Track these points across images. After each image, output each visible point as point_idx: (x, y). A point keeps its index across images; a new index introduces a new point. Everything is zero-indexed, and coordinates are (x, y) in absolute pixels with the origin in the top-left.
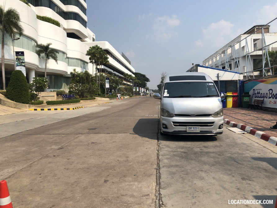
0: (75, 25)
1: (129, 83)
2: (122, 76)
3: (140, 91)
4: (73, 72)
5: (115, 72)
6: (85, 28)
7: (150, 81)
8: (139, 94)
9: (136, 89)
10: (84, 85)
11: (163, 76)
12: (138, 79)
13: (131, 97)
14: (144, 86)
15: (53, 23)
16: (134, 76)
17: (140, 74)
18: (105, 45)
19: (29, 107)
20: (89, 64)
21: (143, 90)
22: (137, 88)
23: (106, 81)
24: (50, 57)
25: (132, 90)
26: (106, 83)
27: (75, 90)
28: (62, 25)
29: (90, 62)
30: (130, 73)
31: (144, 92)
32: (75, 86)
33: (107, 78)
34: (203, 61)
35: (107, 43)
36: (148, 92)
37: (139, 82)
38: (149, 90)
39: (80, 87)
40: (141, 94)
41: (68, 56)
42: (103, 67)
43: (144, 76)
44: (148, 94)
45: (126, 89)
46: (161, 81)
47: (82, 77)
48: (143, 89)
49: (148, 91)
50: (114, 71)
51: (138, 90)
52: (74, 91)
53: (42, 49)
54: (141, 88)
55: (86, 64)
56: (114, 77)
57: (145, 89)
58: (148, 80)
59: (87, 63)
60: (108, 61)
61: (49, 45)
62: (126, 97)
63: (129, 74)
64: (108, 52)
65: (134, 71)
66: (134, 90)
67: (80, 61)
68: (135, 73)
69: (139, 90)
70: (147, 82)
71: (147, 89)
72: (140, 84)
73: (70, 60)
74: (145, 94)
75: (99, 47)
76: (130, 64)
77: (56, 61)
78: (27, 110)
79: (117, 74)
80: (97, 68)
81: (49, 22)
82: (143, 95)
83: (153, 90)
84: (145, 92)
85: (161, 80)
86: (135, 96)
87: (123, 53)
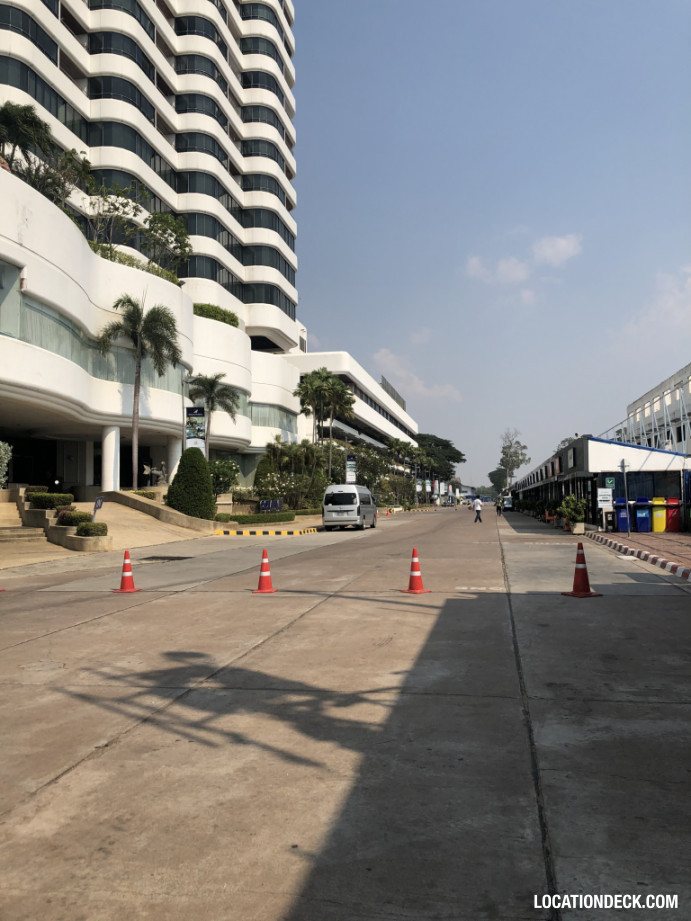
0: (267, 316)
1: (401, 468)
2: (381, 446)
3: (436, 492)
4: (273, 441)
5: (363, 437)
6: (292, 321)
7: (464, 460)
8: (432, 501)
9: (424, 486)
10: (298, 475)
11: (508, 444)
12: (428, 455)
13: (409, 509)
14: (446, 475)
15: (224, 320)
16: (415, 444)
17: (433, 439)
18: (342, 362)
19: (215, 526)
20: (299, 417)
21: (442, 488)
22: (428, 481)
23: (349, 463)
24: (218, 407)
25: (411, 487)
26: (348, 470)
27: (281, 488)
28: (242, 321)
29: (302, 412)
30: (404, 438)
31: (446, 494)
32: (278, 478)
33: (351, 457)
34: (629, 406)
35: (345, 355)
36: (458, 495)
37: (430, 463)
38: (463, 489)
39: (291, 482)
40: (438, 502)
41: (253, 398)
42: (336, 424)
43: (446, 445)
44: (458, 501)
45: (393, 485)
46: (502, 460)
47: (296, 455)
48: (442, 484)
49: (457, 490)
50: (361, 431)
51: (428, 489)
52: (276, 491)
53: (201, 388)
54: (437, 482)
55: (291, 416)
56: (367, 452)
57: (451, 487)
58: (458, 457)
59: (295, 414)
60: (351, 409)
61: (218, 377)
62: (396, 510)
63: (401, 440)
64: (346, 380)
65: (415, 428)
66: (419, 488)
67: (277, 411)
68: (420, 435)
69: (432, 488)
70: (455, 464)
71: (456, 485)
72: (433, 470)
73: (254, 408)
74: (451, 501)
75: (330, 373)
76: (404, 409)
77: (233, 416)
78: (211, 532)
79: (368, 440)
80: (319, 427)
81: (214, 317)
82: (444, 505)
83: (473, 489)
84: (451, 493)
85: (501, 456)
86: (420, 507)
87: (384, 379)
